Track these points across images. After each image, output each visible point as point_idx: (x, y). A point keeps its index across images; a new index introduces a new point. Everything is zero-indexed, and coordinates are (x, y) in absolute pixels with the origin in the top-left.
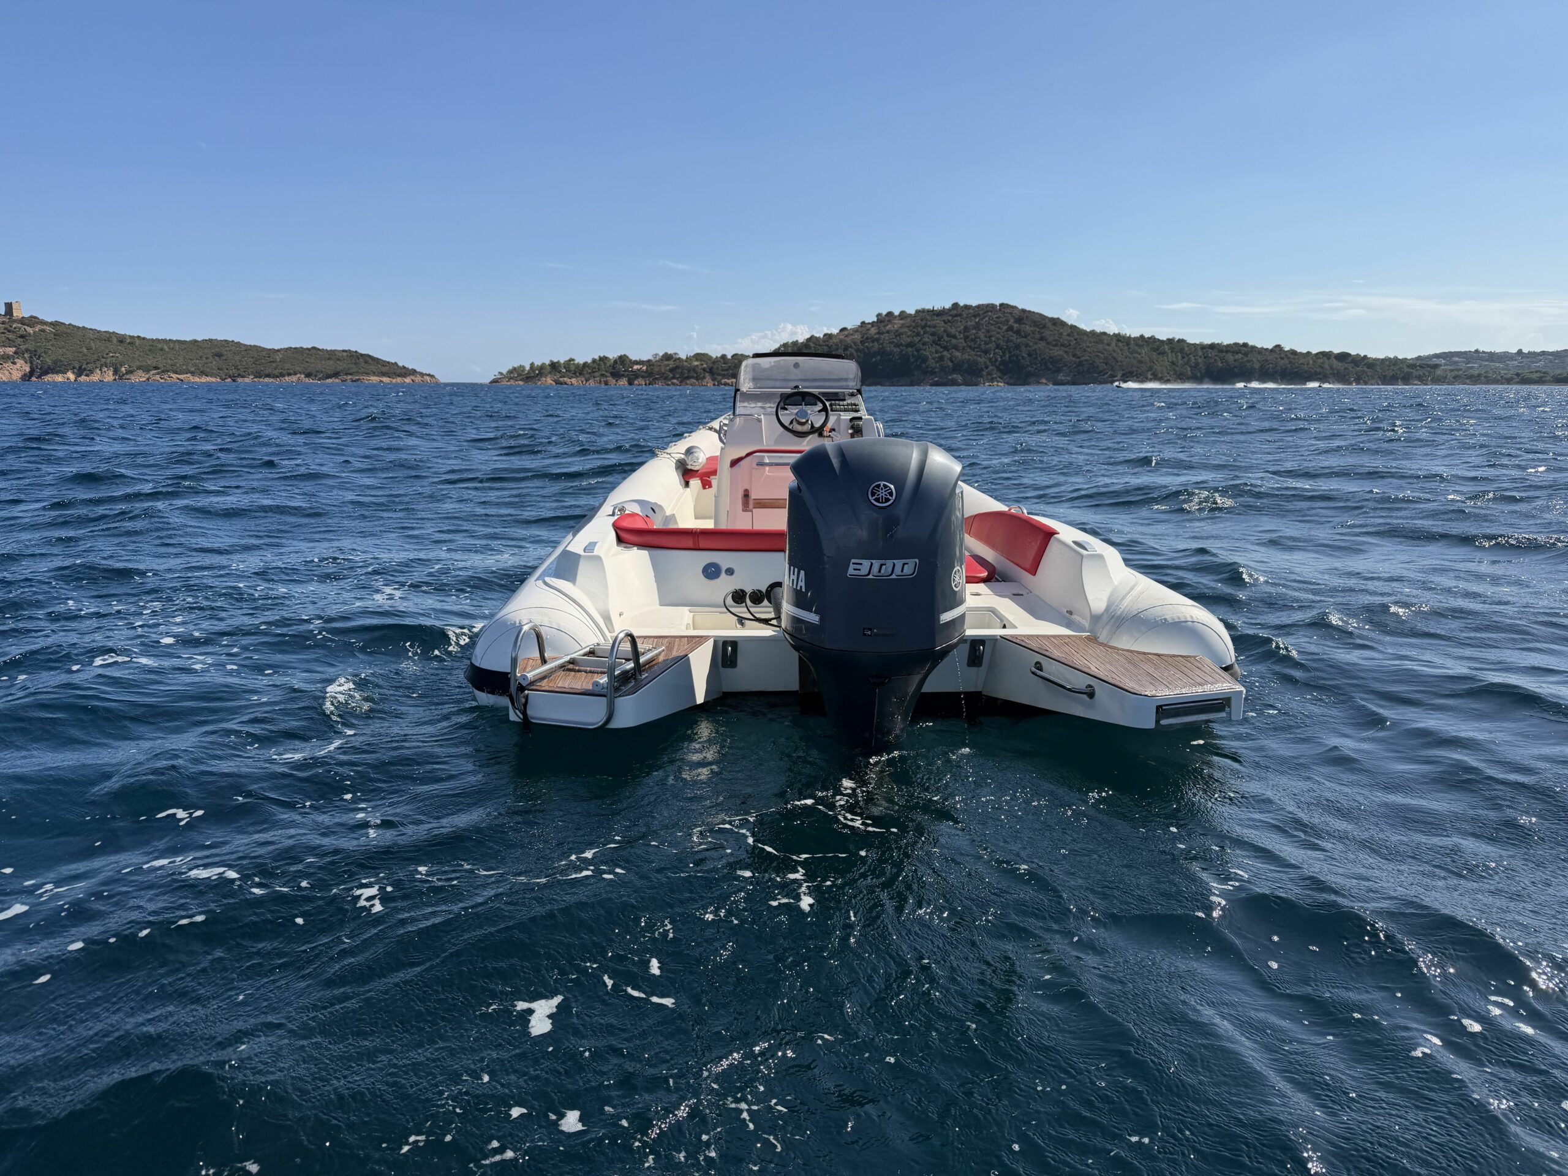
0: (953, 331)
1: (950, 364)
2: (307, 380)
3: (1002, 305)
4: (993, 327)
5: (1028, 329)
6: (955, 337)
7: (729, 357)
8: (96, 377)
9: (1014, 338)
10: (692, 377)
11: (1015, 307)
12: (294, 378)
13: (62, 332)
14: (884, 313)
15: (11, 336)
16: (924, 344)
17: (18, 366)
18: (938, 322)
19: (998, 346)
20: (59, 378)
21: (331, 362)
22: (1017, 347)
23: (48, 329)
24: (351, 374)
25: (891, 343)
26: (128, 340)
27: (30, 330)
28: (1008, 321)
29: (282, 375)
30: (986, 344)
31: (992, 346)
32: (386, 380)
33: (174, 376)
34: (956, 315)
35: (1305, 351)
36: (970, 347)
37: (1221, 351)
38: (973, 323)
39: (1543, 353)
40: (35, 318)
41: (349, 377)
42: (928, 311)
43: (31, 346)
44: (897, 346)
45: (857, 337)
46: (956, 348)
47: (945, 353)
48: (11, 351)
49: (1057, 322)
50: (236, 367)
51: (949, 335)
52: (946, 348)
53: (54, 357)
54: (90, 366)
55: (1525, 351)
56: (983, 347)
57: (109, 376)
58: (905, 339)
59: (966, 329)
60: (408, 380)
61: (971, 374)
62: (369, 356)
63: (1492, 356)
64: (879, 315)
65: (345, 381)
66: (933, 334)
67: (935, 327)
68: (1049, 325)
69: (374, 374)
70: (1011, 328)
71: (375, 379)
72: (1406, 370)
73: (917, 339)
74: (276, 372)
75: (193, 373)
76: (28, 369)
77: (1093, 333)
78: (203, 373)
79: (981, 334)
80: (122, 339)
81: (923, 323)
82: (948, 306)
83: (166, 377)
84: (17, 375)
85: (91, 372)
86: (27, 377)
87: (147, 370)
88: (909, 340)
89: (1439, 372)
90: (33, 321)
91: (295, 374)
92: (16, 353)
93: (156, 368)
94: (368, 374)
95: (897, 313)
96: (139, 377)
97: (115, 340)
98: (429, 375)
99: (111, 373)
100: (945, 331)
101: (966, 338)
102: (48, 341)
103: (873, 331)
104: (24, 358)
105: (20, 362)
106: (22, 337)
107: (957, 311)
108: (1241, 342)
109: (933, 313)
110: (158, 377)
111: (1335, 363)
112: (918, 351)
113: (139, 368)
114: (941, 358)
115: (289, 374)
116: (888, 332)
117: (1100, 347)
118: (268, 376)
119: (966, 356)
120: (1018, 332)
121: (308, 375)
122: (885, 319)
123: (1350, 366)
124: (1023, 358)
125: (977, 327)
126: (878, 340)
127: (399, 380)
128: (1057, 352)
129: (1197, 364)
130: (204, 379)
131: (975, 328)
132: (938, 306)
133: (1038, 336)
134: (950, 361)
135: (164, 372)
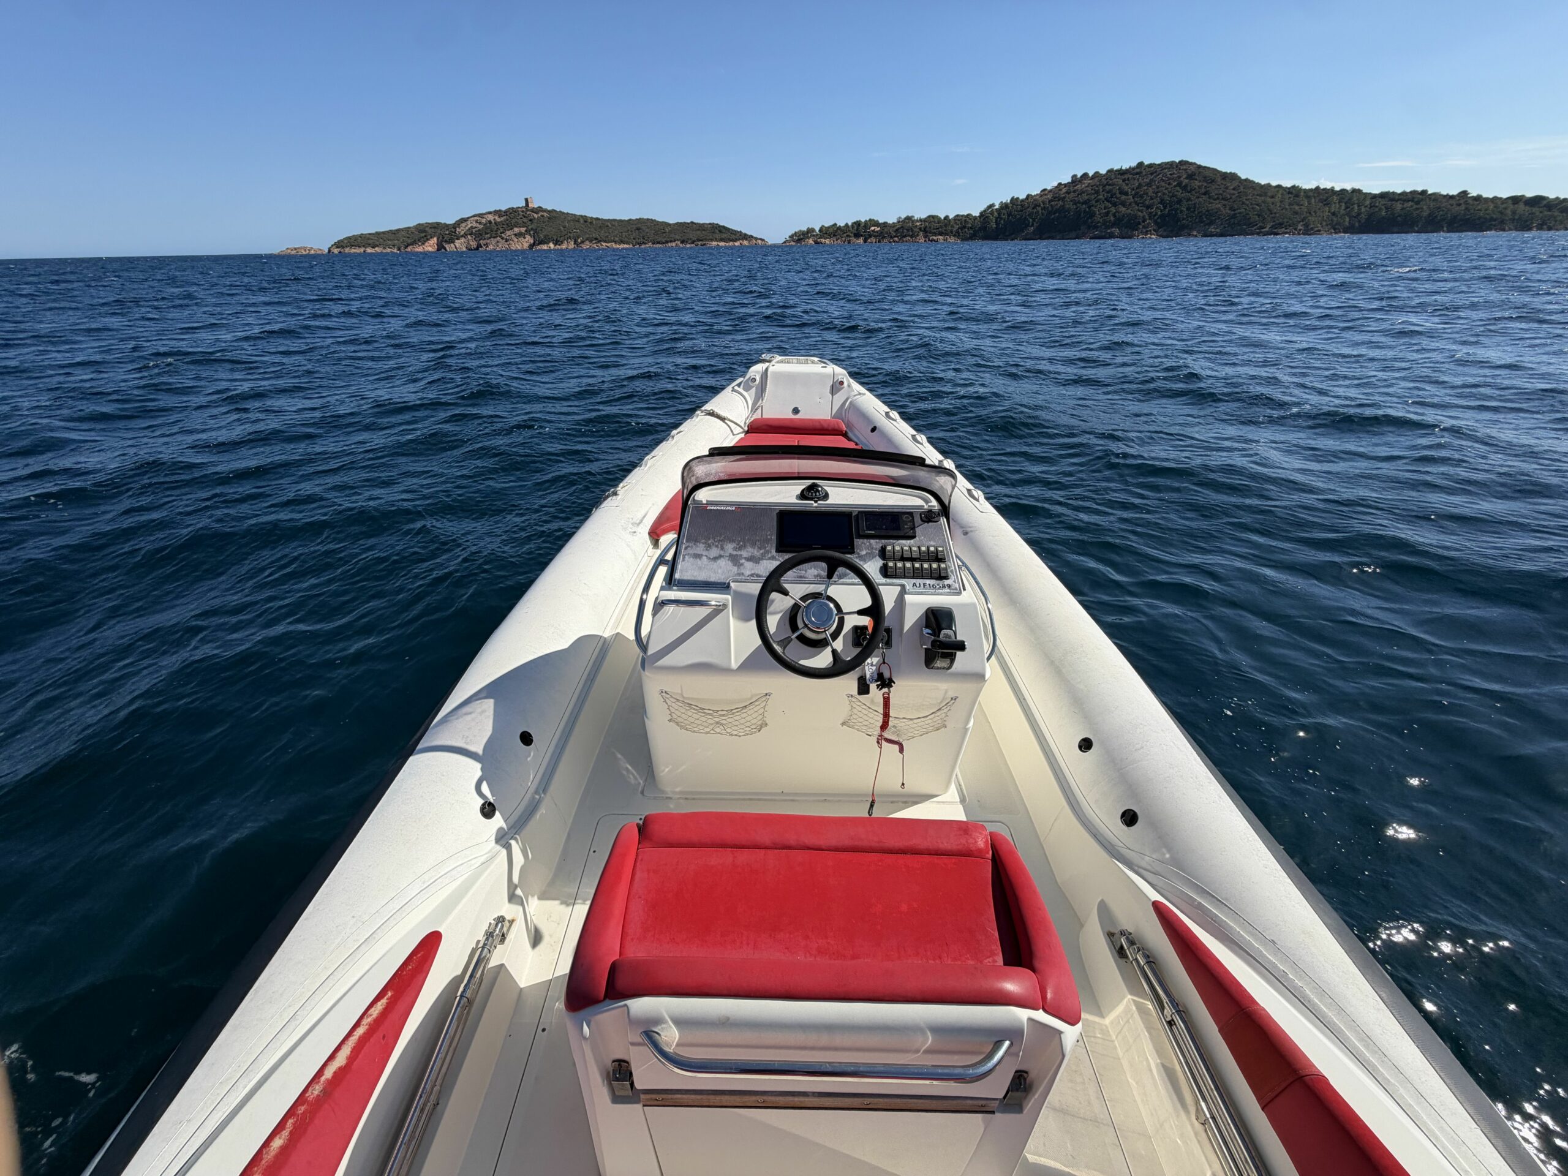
0: (1126, 188)
1: (1112, 218)
2: (680, 245)
4: (1163, 184)
5: (1196, 184)
6: (1126, 194)
8: (564, 246)
9: (1180, 191)
10: (909, 236)
12: (673, 244)
13: (552, 216)
14: (1076, 175)
15: (525, 220)
17: (527, 240)
19: (1162, 202)
20: (545, 247)
21: (699, 232)
22: (1179, 202)
23: (545, 214)
27: (536, 216)
28: (1179, 177)
29: (667, 242)
30: (1152, 199)
31: (1157, 201)
32: (722, 244)
33: (604, 244)
37: (1392, 200)
40: (540, 208)
41: (703, 242)
43: (533, 226)
45: (1050, 196)
46: (1123, 204)
48: (523, 230)
49: (1233, 177)
51: (1121, 193)
52: (1114, 205)
53: (545, 233)
54: (562, 239)
56: (1148, 202)
57: (572, 245)
58: (1085, 197)
60: (737, 244)
61: (1128, 228)
64: (1072, 177)
65: (698, 245)
69: (716, 240)
71: (715, 243)
74: (663, 241)
75: (615, 243)
76: (532, 242)
78: (622, 242)
79: (1150, 192)
80: (585, 219)
83: (600, 245)
84: (526, 246)
85: (562, 242)
86: (531, 246)
87: (591, 241)
88: (1087, 198)
90: (539, 210)
92: (526, 231)
93: (596, 239)
94: (712, 240)
96: (586, 245)
97: (582, 221)
98: (761, 239)
99: (572, 243)
102: (544, 222)
103: (1064, 190)
104: (530, 235)
105: (528, 237)
106: (531, 220)
108: (1420, 189)
109: (1121, 172)
110: (596, 246)
112: (1089, 207)
113: (587, 239)
115: (671, 241)
117: (1260, 199)
118: (659, 243)
119: (1129, 211)
120: (1185, 188)
121: (681, 242)
124: (1181, 212)
125: (1149, 184)
127: (731, 244)
128: (1217, 205)
129: (1359, 214)
130: (622, 246)
132: (1125, 166)
133: (1203, 190)
134: (1114, 215)
135: (599, 241)
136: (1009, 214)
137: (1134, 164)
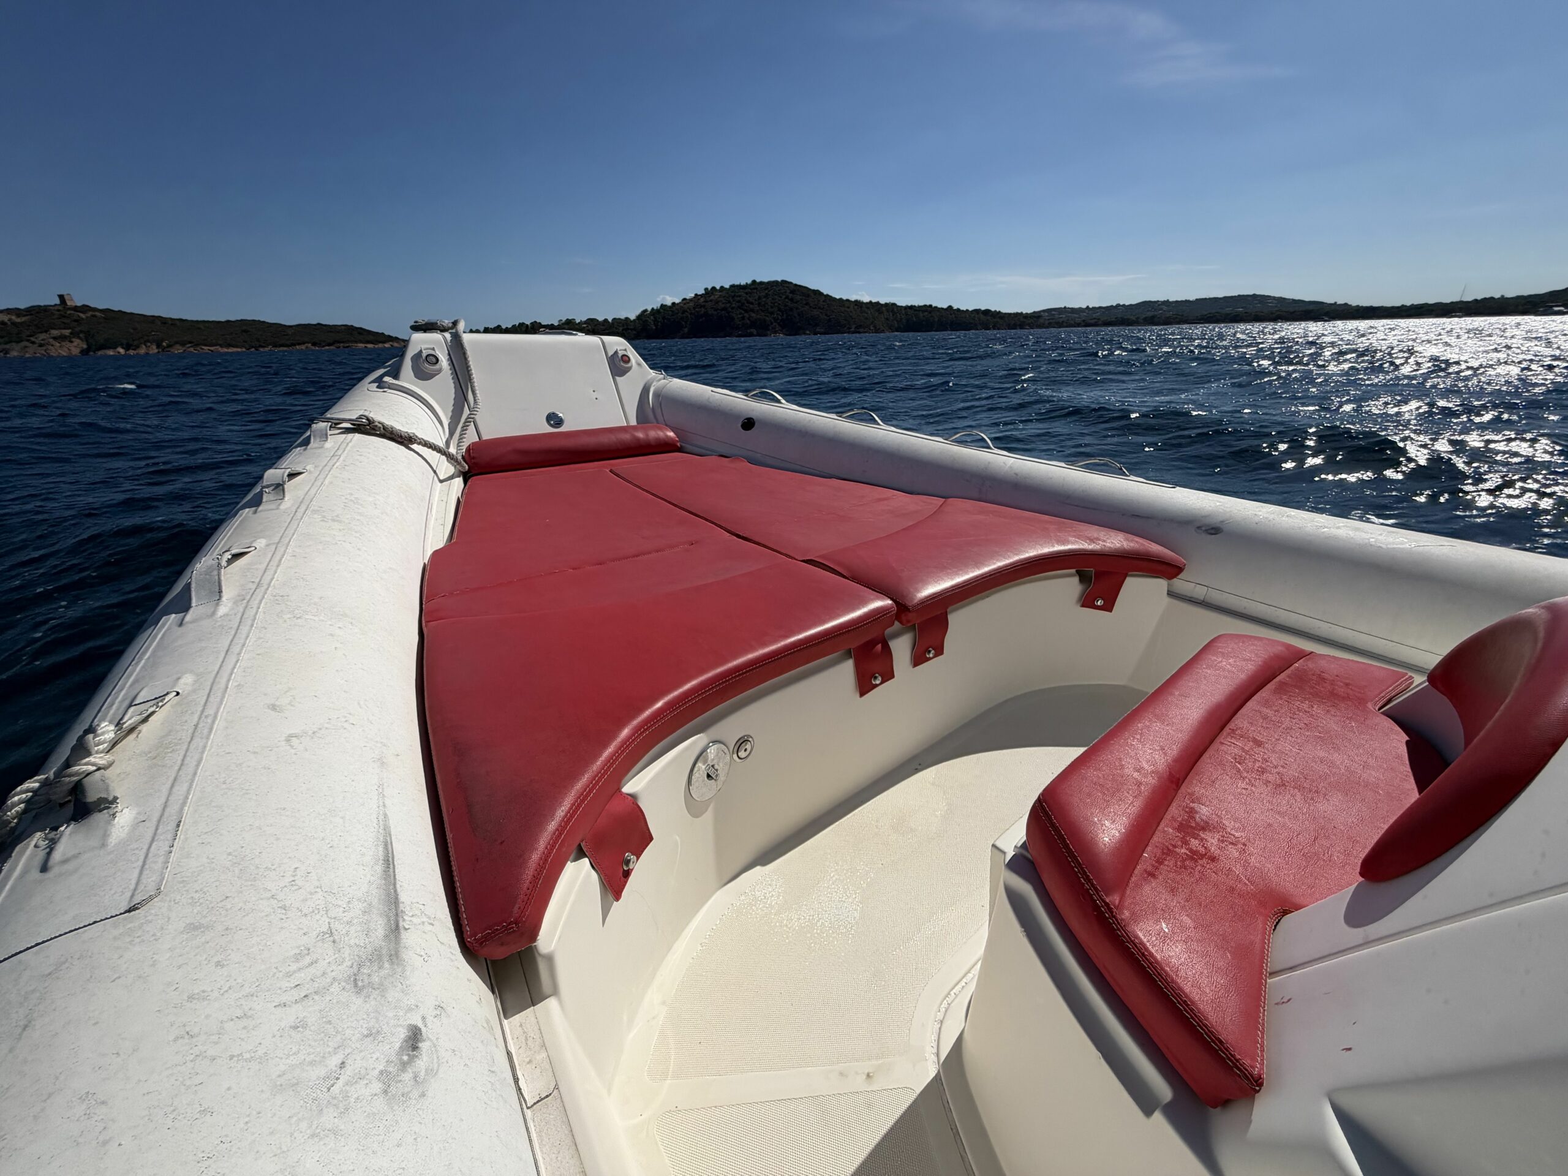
0: (751, 299)
1: (749, 322)
2: (313, 348)
3: (782, 281)
4: (776, 297)
5: (798, 297)
6: (752, 303)
7: (610, 320)
8: (142, 351)
9: (789, 304)
11: (791, 283)
12: (303, 347)
13: (111, 316)
14: (710, 288)
15: (66, 321)
16: (733, 308)
17: (75, 344)
18: (742, 293)
19: (779, 310)
20: (111, 353)
22: (791, 309)
23: (98, 314)
24: (343, 342)
25: (712, 308)
26: (170, 322)
27: (82, 315)
28: (786, 292)
29: (293, 345)
30: (772, 307)
31: (776, 309)
33: (205, 348)
34: (754, 289)
35: (965, 309)
36: (761, 310)
38: (764, 294)
39: (1100, 308)
40: (88, 306)
41: (342, 345)
42: (737, 286)
43: (81, 328)
44: (716, 310)
45: (692, 304)
46: (753, 311)
47: (746, 315)
48: (67, 332)
50: (258, 340)
51: (748, 302)
52: (746, 311)
53: (105, 336)
54: (136, 343)
55: (1091, 307)
56: (770, 310)
57: (154, 350)
58: (721, 305)
59: (759, 298)
60: (387, 345)
61: (762, 328)
62: (361, 328)
63: (1073, 310)
64: (706, 289)
65: (339, 347)
66: (739, 302)
67: (740, 296)
68: (812, 295)
69: (361, 342)
70: (787, 297)
71: (362, 346)
72: (1022, 319)
73: (728, 305)
74: (288, 342)
75: (221, 346)
76: (85, 346)
77: (841, 299)
78: (229, 346)
79: (769, 302)
81: (733, 294)
83: (198, 349)
84: (76, 351)
85: (137, 347)
86: (85, 352)
87: (183, 344)
88: (723, 306)
89: (1041, 321)
90: (86, 308)
91: (304, 343)
92: (71, 333)
93: (190, 343)
94: (356, 342)
95: (718, 288)
96: (178, 350)
99: (154, 347)
100: (746, 300)
101: (759, 304)
102: (99, 324)
103: (702, 300)
104: (80, 338)
105: (77, 341)
106: (76, 321)
107: (755, 286)
109: (740, 287)
110: (192, 349)
111: (982, 316)
112: (728, 313)
113: (177, 343)
114: (743, 318)
115: (299, 344)
116: (711, 301)
117: (843, 309)
119: (758, 316)
120: (792, 300)
121: (314, 344)
122: (711, 292)
123: (989, 318)
124: (795, 317)
125: (767, 296)
126: (704, 306)
127: (381, 345)
128: (816, 312)
129: (901, 319)
131: (765, 297)
133: (804, 302)
135: (197, 345)
137: (749, 282)
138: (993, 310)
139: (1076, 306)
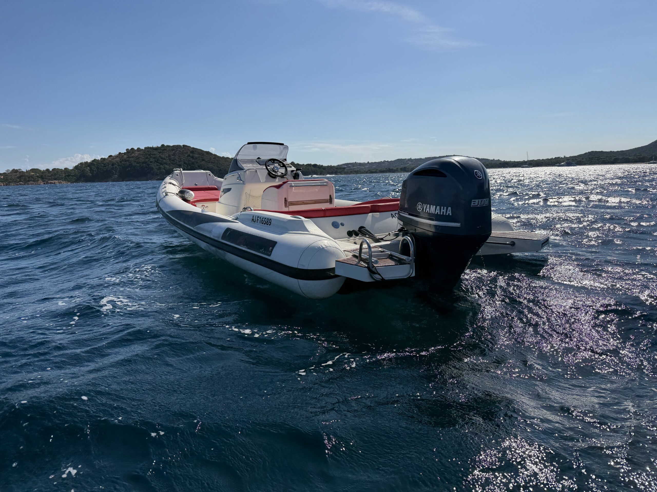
0: (163, 156)
1: (164, 171)
3: (183, 146)
4: (181, 155)
5: (197, 156)
6: (165, 159)
7: (51, 170)
9: (191, 159)
10: (31, 181)
11: (189, 147)
14: (130, 149)
16: (151, 162)
18: (155, 152)
19: (185, 163)
22: (193, 163)
25: (135, 162)
28: (187, 152)
30: (179, 162)
31: (182, 163)
34: (164, 150)
35: (302, 164)
36: (172, 163)
38: (172, 153)
39: (375, 163)
42: (151, 148)
44: (138, 163)
45: (118, 159)
46: (166, 164)
47: (161, 166)
49: (208, 153)
51: (162, 158)
52: (161, 164)
55: (370, 162)
56: (178, 163)
58: (141, 160)
59: (169, 156)
63: (360, 164)
64: (127, 150)
66: (154, 158)
67: (155, 155)
68: (205, 154)
70: (189, 156)
72: (335, 170)
73: (147, 160)
77: (223, 157)
79: (177, 157)
81: (149, 153)
82: (159, 146)
88: (143, 160)
89: (345, 170)
95: (136, 148)
100: (160, 156)
101: (170, 159)
103: (125, 156)
107: (163, 148)
109: (153, 149)
111: (313, 168)
112: (148, 165)
114: (160, 168)
116: (132, 157)
120: (193, 157)
122: (130, 152)
123: (317, 169)
125: (174, 155)
126: (128, 161)
131: (173, 155)
132: (155, 146)
133: (201, 159)
134: (164, 169)
136: (98, 168)
138: (318, 164)
139: (362, 161)
